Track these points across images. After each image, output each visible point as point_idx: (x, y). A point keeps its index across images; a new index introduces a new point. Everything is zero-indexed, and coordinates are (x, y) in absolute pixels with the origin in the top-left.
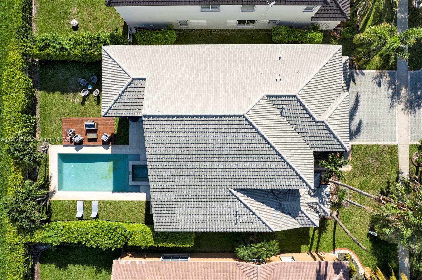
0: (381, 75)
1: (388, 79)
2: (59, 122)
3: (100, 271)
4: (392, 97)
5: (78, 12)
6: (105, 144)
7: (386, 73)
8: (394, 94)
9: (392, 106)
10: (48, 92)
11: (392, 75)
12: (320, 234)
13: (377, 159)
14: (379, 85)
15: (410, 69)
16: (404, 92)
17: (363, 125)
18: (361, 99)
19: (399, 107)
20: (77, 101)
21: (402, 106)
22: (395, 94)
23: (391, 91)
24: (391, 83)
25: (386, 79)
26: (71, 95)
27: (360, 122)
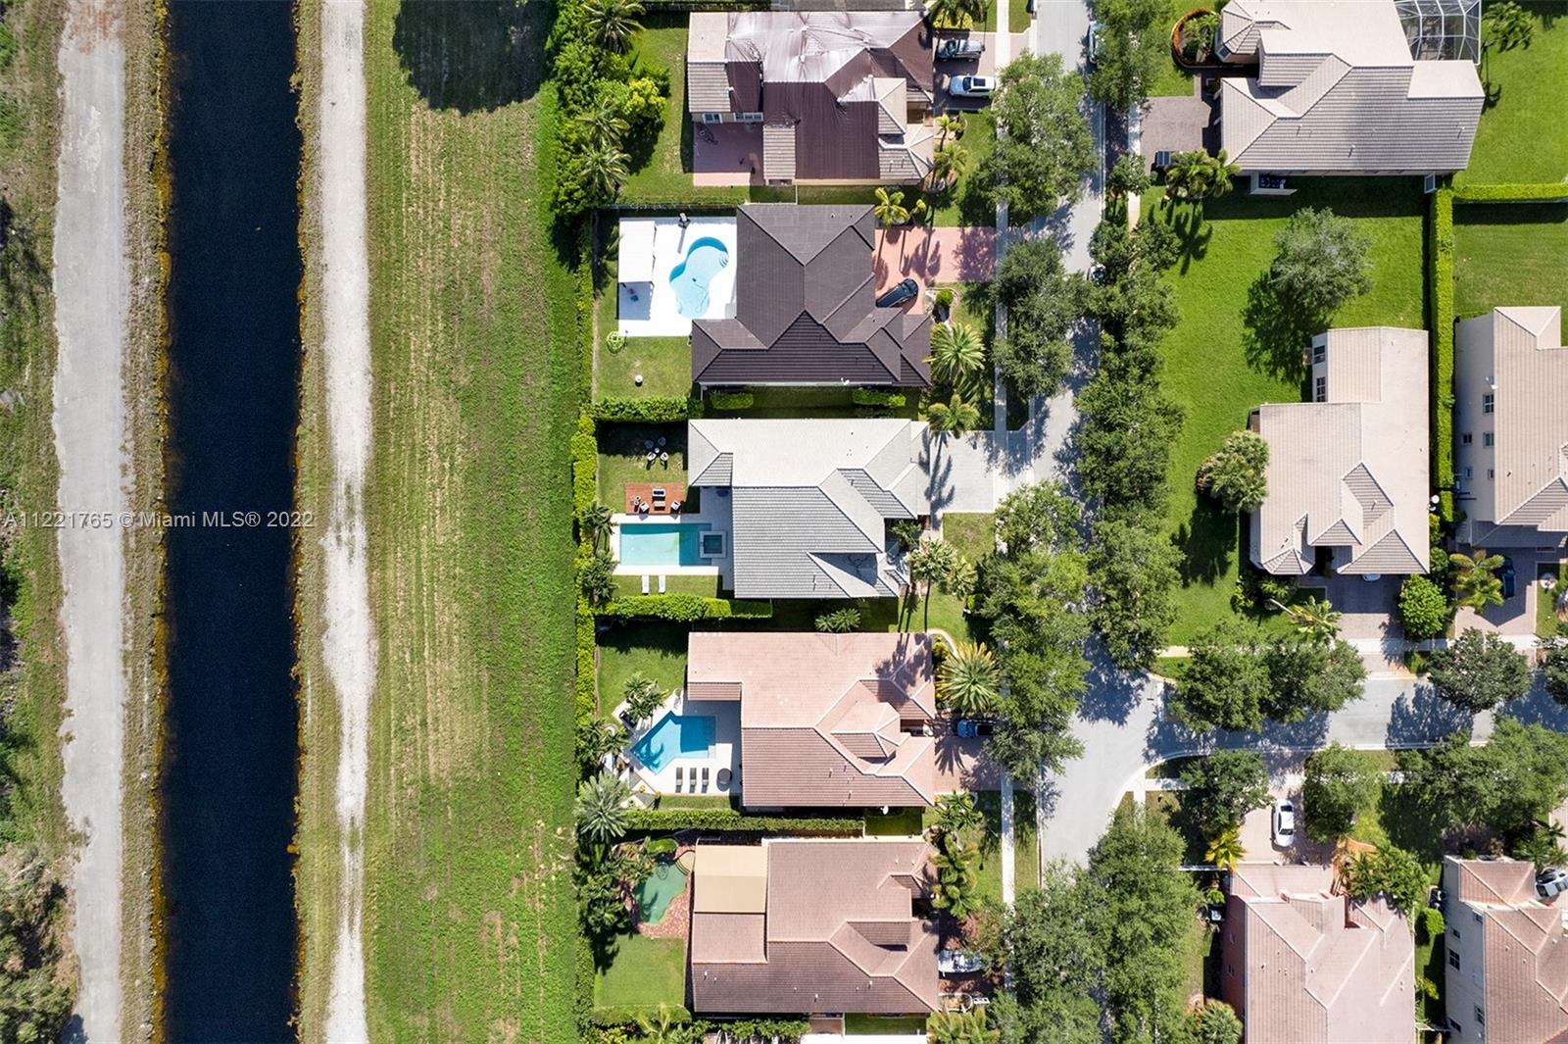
0: (977, 435)
1: (985, 440)
2: (621, 489)
3: (666, 655)
4: (989, 460)
5: (642, 366)
6: (673, 512)
7: (982, 433)
8: (991, 456)
9: (988, 470)
10: (609, 455)
11: (988, 437)
12: (910, 612)
13: (972, 529)
14: (975, 447)
15: (1008, 429)
16: (1001, 454)
17: (956, 491)
18: (953, 463)
19: (997, 471)
20: (642, 465)
21: (1000, 470)
22: (993, 457)
23: (987, 454)
24: (988, 445)
25: (982, 441)
26: (635, 458)
27: (953, 489)
